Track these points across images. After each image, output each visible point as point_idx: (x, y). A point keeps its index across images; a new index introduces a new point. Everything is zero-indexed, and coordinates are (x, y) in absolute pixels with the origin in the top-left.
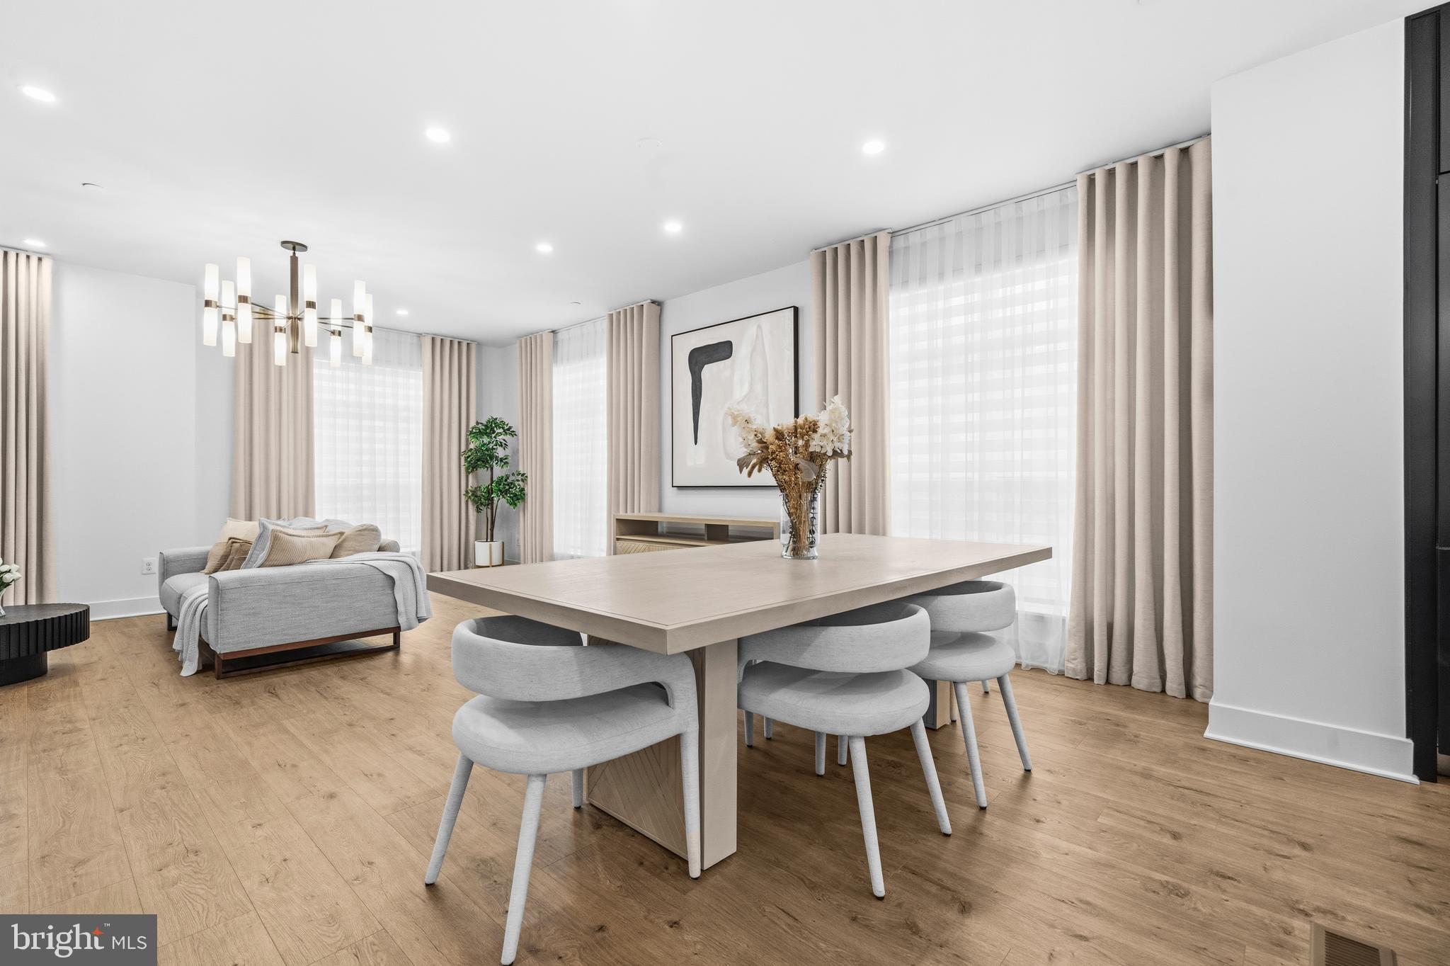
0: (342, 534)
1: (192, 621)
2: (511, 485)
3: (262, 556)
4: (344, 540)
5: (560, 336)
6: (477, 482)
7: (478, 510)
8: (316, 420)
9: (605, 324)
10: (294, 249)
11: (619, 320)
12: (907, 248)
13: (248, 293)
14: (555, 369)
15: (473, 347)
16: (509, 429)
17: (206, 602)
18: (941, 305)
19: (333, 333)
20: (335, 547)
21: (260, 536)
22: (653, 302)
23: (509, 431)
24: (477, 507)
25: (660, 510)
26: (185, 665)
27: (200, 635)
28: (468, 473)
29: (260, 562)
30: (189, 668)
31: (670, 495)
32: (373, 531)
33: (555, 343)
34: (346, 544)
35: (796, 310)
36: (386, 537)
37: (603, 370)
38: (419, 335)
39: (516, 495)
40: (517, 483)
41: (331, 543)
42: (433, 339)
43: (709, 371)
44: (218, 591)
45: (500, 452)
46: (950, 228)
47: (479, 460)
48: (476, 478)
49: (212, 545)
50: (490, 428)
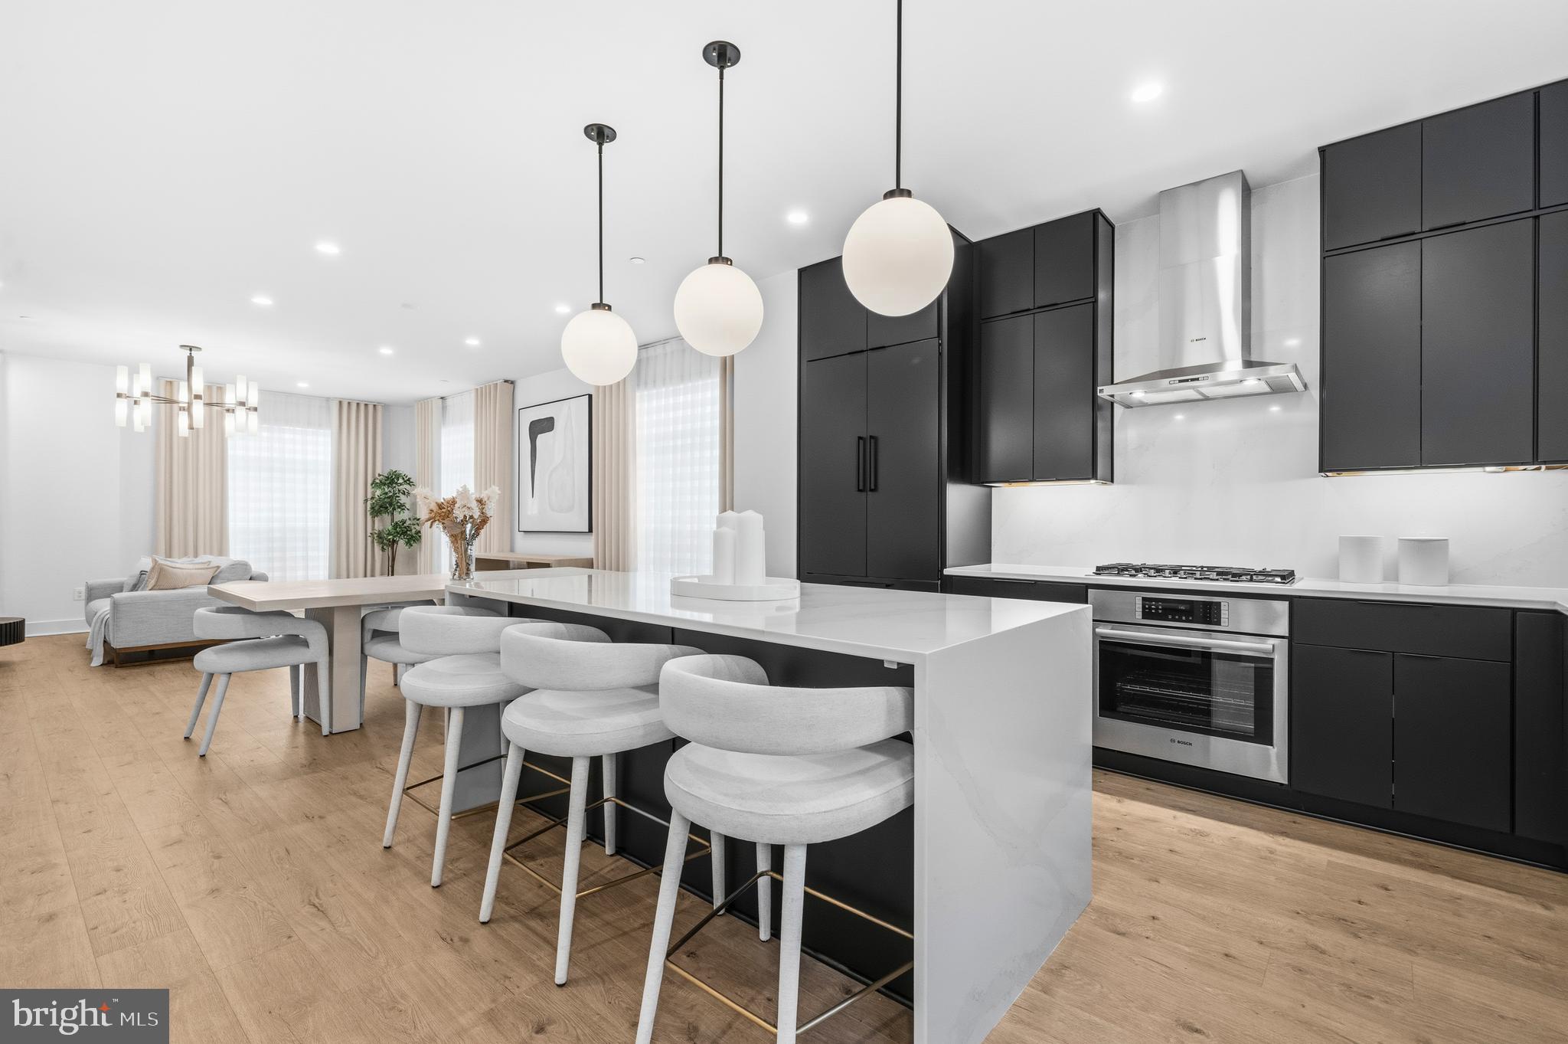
0: (218, 567)
1: (100, 628)
2: (409, 528)
3: (152, 583)
4: (220, 572)
5: (449, 402)
6: (383, 526)
7: (383, 549)
8: (230, 473)
9: (473, 395)
10: (191, 350)
11: (482, 392)
12: (648, 359)
13: (149, 390)
14: (444, 431)
15: (379, 408)
16: (409, 480)
17: (108, 616)
18: (671, 401)
19: (228, 410)
20: (213, 577)
21: (153, 568)
22: (506, 381)
23: (408, 481)
24: (383, 547)
25: (512, 550)
26: (95, 659)
27: (105, 638)
28: (373, 517)
29: (150, 588)
30: (97, 660)
31: (519, 538)
32: (245, 566)
33: (444, 408)
34: (221, 575)
35: (590, 396)
36: (256, 568)
37: (472, 434)
38: (328, 399)
39: (412, 536)
40: (413, 527)
41: (209, 574)
42: (340, 402)
43: (541, 439)
44: (115, 606)
45: (403, 499)
46: (668, 347)
47: (383, 506)
48: (382, 521)
49: (127, 577)
50: (391, 479)
